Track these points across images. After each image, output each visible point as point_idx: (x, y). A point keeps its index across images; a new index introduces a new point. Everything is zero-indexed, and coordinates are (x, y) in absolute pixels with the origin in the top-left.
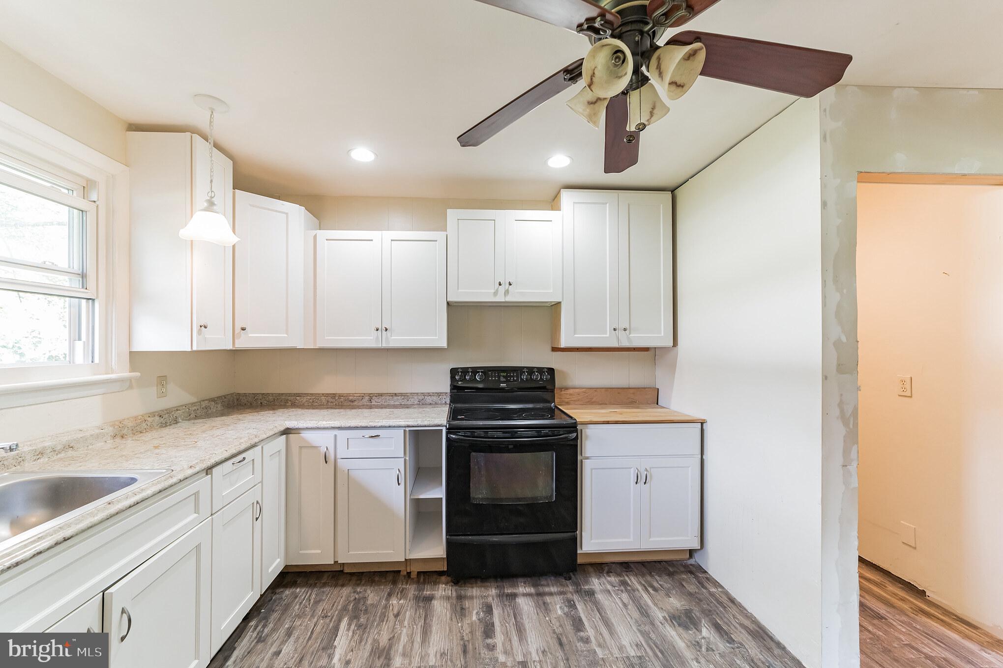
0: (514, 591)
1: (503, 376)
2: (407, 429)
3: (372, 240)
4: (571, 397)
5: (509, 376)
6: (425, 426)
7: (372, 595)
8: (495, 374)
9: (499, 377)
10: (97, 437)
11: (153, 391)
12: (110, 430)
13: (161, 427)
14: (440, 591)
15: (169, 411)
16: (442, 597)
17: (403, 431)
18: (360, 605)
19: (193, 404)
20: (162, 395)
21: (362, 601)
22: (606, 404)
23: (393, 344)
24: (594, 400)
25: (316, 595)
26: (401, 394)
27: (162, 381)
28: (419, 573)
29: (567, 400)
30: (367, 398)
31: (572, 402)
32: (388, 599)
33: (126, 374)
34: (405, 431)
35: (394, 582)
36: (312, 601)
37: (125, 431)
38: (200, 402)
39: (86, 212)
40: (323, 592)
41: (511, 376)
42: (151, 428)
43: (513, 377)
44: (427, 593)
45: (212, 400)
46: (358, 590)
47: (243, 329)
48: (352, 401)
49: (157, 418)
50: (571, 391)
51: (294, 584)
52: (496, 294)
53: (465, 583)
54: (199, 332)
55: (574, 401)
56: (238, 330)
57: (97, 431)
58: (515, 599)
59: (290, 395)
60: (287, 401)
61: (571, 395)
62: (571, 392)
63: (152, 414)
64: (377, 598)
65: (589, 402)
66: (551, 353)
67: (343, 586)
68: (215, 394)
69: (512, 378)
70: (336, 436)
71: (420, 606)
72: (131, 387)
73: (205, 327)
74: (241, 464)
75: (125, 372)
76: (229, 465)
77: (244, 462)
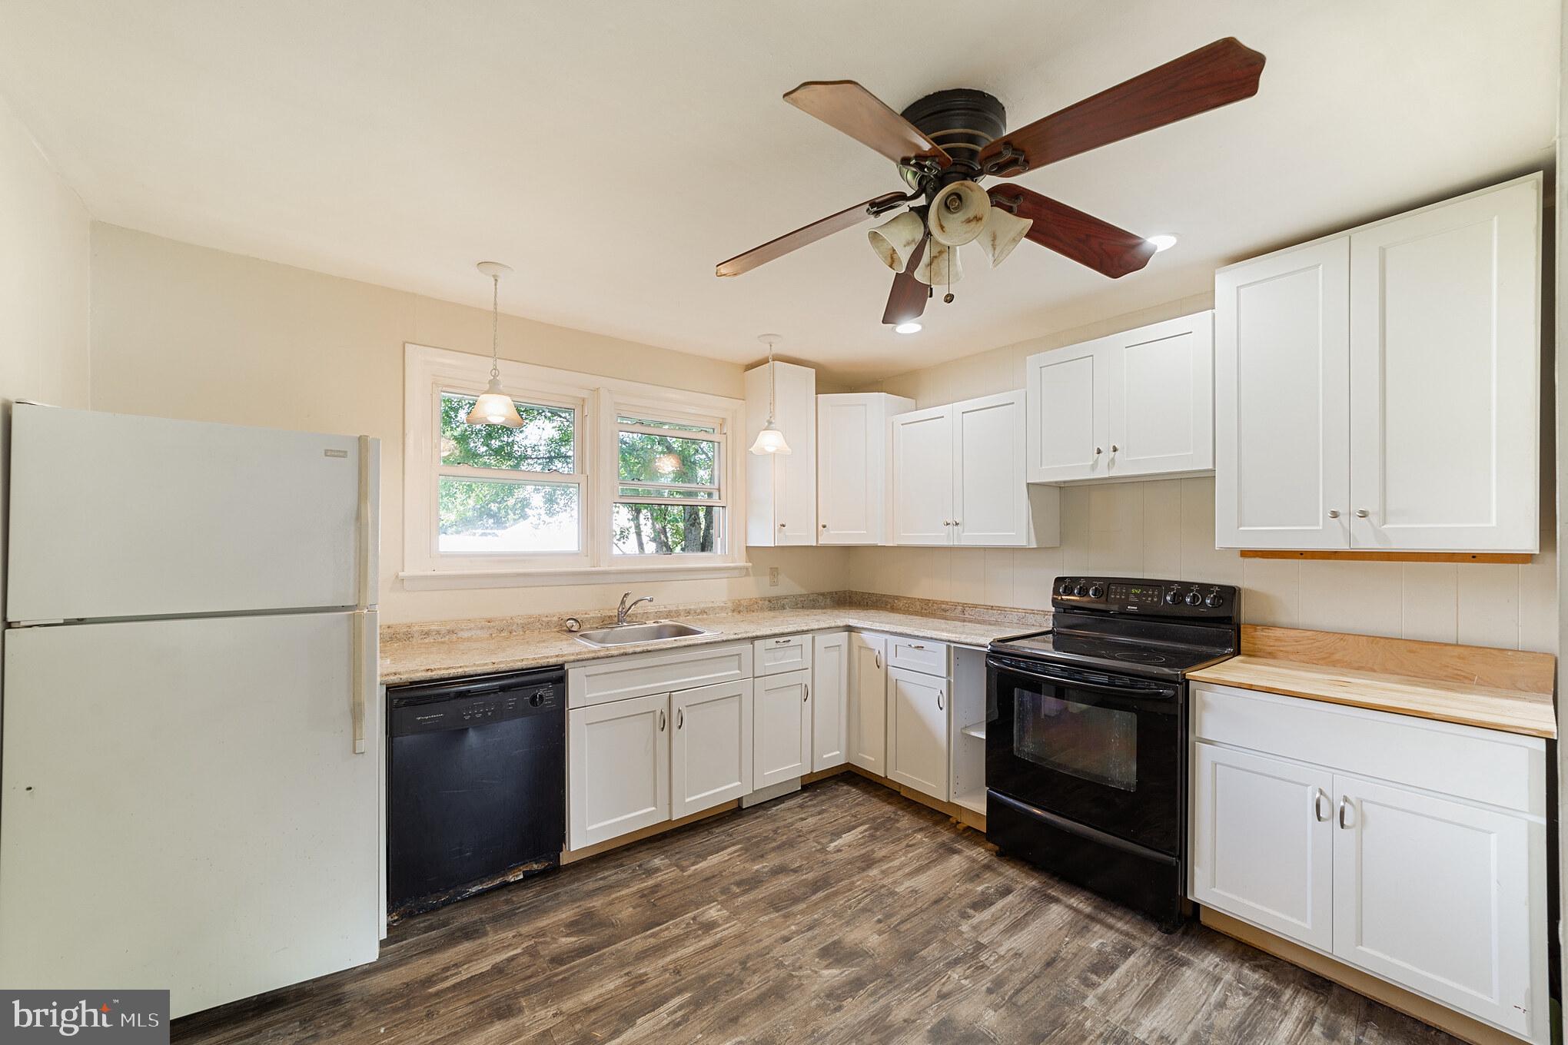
0: (1061, 897)
1: (1135, 594)
2: (953, 645)
3: (943, 417)
4: (1277, 644)
5: (1144, 595)
6: (967, 644)
7: (906, 821)
8: (1122, 589)
9: (1127, 595)
10: (722, 608)
11: (767, 579)
12: (730, 604)
13: (770, 610)
14: (973, 852)
15: (778, 598)
16: (968, 858)
17: (945, 646)
18: (888, 824)
19: (801, 595)
20: (774, 584)
21: (893, 821)
22: (1374, 671)
23: (964, 543)
24: (1337, 656)
25: (864, 800)
26: (999, 608)
27: (774, 572)
28: (969, 828)
29: (1269, 649)
30: (960, 608)
31: (1281, 654)
32: (915, 832)
33: (742, 563)
34: (949, 647)
35: (936, 823)
36: (857, 801)
37: (741, 609)
38: (809, 595)
39: (719, 443)
40: (870, 800)
41: (1147, 596)
42: (762, 609)
43: (1152, 596)
44: (957, 846)
45: (823, 594)
46: (899, 813)
47: (824, 527)
48: (945, 611)
49: (767, 603)
50: (1278, 633)
51: (855, 785)
52: (1094, 467)
53: (1009, 860)
54: (780, 531)
55: (1287, 652)
56: (820, 528)
57: (723, 604)
58: (1051, 903)
59: (889, 597)
60: (887, 603)
61: (1278, 639)
62: (1278, 635)
63: (764, 599)
64: (907, 826)
65: (1324, 659)
66: (1241, 559)
67: (889, 803)
68: (826, 590)
69: (1150, 599)
70: (886, 640)
71: (938, 851)
72: (747, 574)
73: (784, 526)
74: (786, 645)
75: (742, 562)
76: (771, 642)
77: (790, 644)
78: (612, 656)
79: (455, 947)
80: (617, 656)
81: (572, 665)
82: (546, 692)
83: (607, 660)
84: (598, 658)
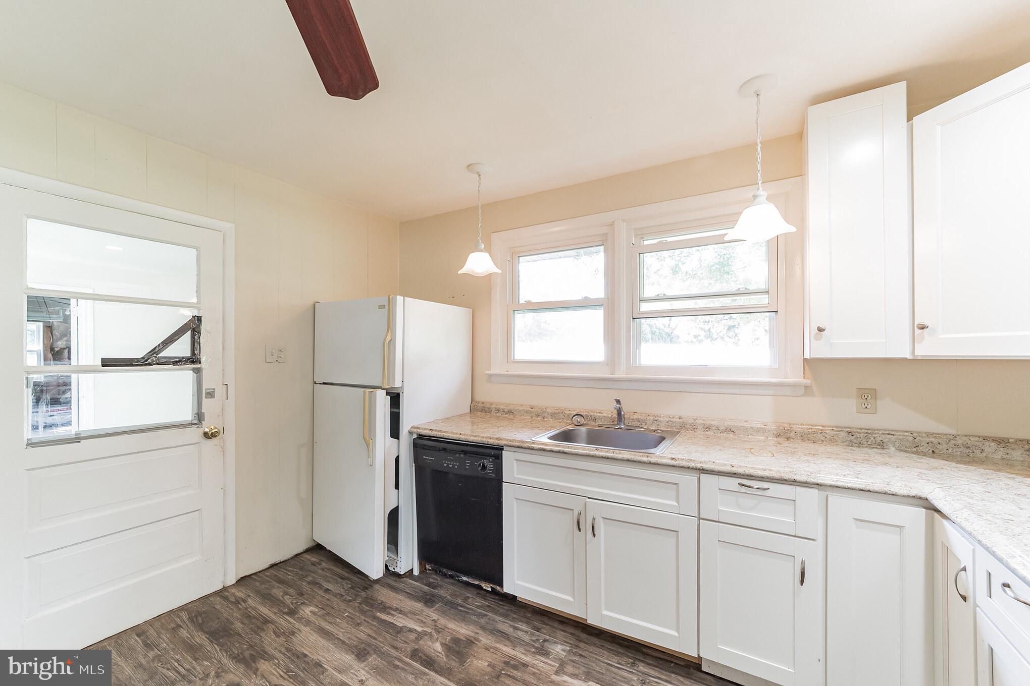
10: (758, 430)
12: (772, 428)
13: (849, 445)
20: (865, 410)
27: (865, 394)
37: (792, 435)
38: (957, 436)
42: (832, 442)
47: (922, 327)
49: (843, 434)
54: (818, 337)
56: (917, 330)
72: (807, 395)
73: (823, 330)
74: (760, 492)
75: (796, 377)
76: (733, 483)
77: (768, 493)
78: (533, 449)
79: (416, 602)
80: (537, 450)
81: (508, 448)
82: (489, 464)
83: (528, 451)
84: (522, 447)
